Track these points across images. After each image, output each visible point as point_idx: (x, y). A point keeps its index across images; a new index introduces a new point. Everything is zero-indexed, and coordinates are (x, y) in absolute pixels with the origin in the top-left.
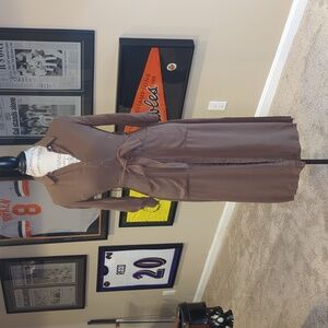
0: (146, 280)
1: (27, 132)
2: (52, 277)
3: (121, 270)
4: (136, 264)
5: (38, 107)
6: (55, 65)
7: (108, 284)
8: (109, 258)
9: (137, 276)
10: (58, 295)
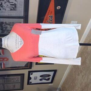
0: (44, 81)
1: (3, 32)
2: (12, 81)
3: (35, 78)
4: (41, 76)
5: (7, 23)
6: (14, 6)
7: (31, 82)
8: (32, 74)
9: (41, 80)
10: (14, 86)
